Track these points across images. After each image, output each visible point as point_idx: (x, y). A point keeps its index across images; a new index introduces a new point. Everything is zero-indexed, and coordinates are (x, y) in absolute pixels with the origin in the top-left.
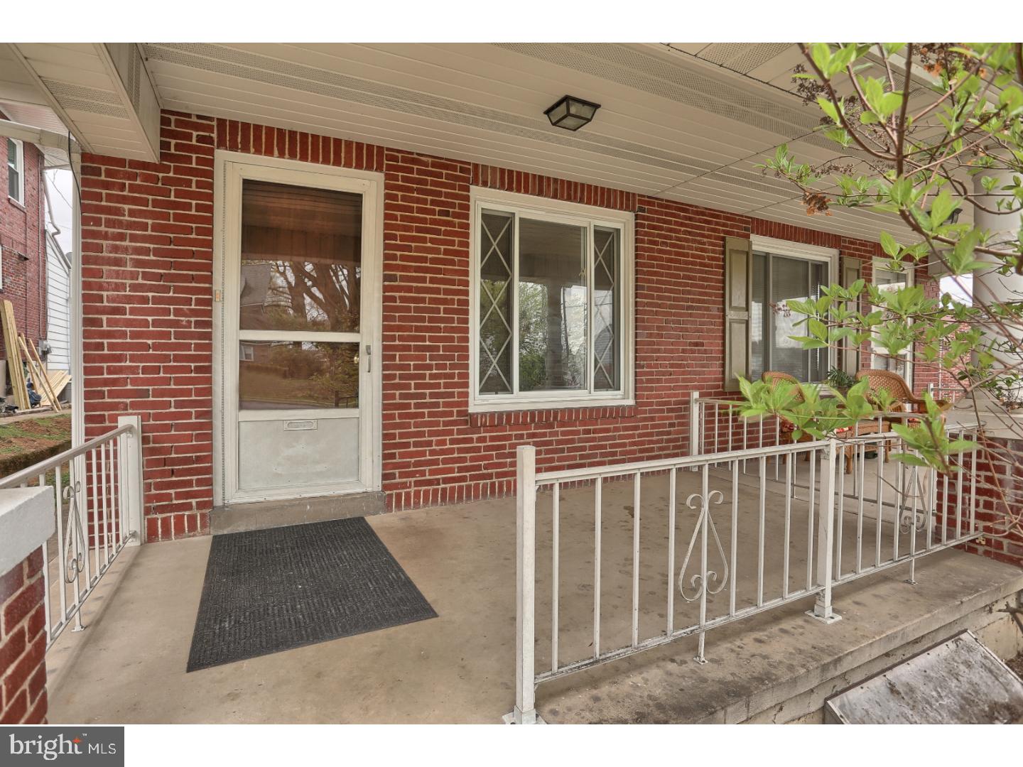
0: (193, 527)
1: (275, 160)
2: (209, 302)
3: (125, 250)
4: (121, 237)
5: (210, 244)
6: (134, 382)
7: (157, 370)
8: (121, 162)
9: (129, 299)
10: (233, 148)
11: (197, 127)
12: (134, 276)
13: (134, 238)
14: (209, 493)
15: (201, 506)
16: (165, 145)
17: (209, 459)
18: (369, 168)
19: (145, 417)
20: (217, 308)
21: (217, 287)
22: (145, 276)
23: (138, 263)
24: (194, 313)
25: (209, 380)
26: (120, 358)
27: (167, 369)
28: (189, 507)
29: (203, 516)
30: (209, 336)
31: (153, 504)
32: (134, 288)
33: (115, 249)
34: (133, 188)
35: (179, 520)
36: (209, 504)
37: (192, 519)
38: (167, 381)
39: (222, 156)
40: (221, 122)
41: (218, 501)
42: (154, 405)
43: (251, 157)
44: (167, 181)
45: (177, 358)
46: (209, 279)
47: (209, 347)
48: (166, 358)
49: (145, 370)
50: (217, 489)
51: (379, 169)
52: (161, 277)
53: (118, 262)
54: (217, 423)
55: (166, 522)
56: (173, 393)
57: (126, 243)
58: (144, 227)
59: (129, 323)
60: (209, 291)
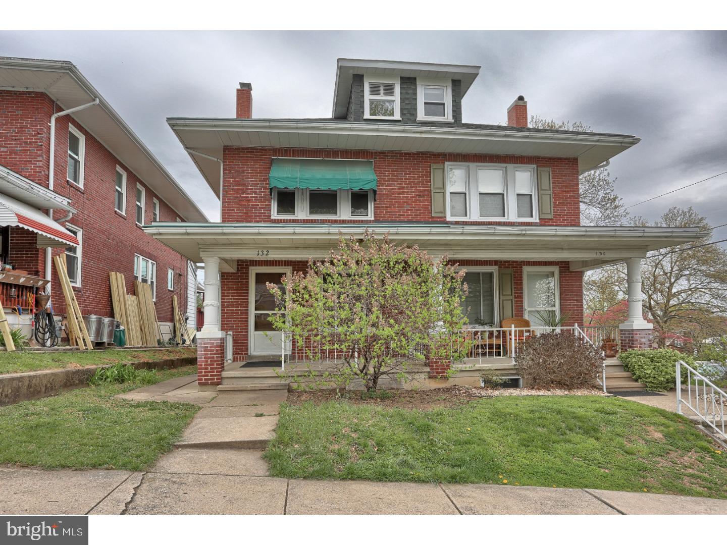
0: (243, 359)
1: (263, 267)
2: (248, 304)
3: (230, 293)
4: (229, 290)
5: (248, 290)
6: (231, 324)
7: (236, 321)
8: (229, 273)
9: (230, 305)
10: (253, 266)
11: (244, 262)
12: (231, 299)
13: (232, 290)
14: (247, 351)
15: (245, 354)
16: (238, 268)
17: (247, 343)
18: (288, 266)
19: (233, 332)
20: (250, 306)
21: (249, 301)
22: (234, 299)
23: (232, 296)
24: (244, 307)
25: (247, 324)
26: (229, 318)
27: (239, 321)
28: (242, 354)
29: (246, 357)
30: (247, 313)
31: (235, 353)
32: (231, 302)
33: (228, 293)
34: (232, 279)
35: (240, 357)
36: (247, 354)
37: (243, 357)
38: (238, 324)
39: (251, 268)
40: (250, 261)
41: (249, 354)
42: (235, 329)
43: (258, 267)
44: (239, 276)
45: (241, 318)
46: (248, 299)
47: (248, 315)
48: (238, 318)
49: (234, 321)
50: (249, 351)
51: (290, 266)
52: (237, 299)
53: (228, 296)
54: (249, 334)
55: (237, 358)
56: (240, 327)
57: (230, 292)
58: (233, 288)
59: (230, 310)
60: (248, 302)
